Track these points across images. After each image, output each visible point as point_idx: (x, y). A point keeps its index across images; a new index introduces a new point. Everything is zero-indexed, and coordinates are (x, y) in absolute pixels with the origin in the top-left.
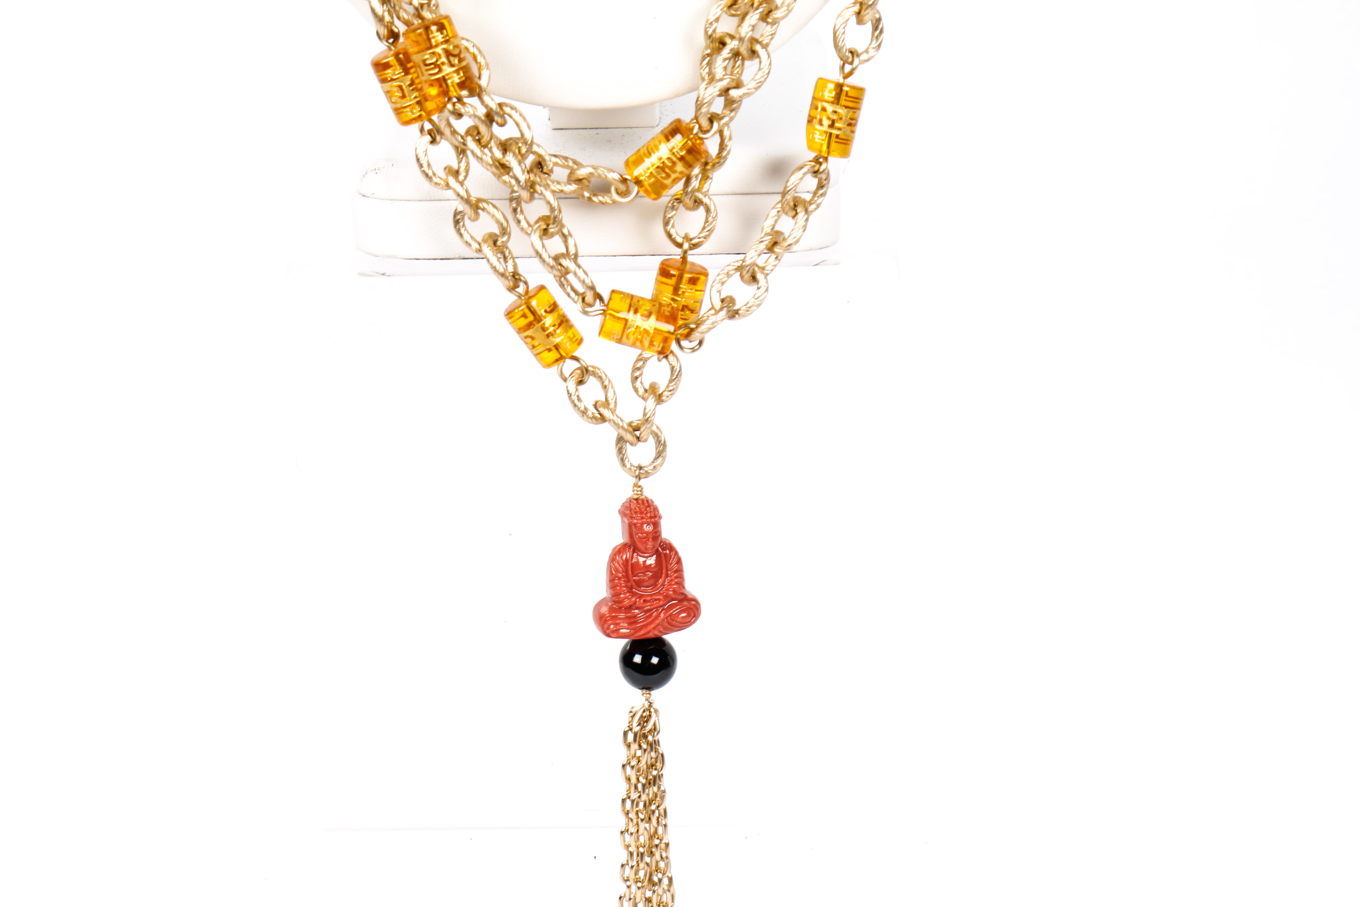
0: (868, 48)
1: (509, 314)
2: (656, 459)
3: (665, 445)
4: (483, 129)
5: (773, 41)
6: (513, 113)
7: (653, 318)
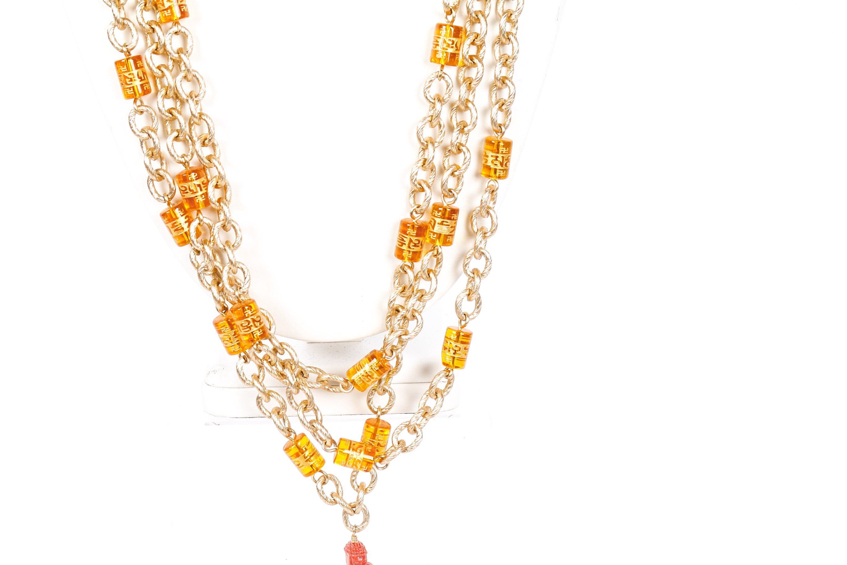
0: (473, 312)
1: (287, 449)
2: (364, 522)
3: (368, 515)
4: (272, 357)
5: (424, 309)
6: (288, 348)
7: (362, 453)
